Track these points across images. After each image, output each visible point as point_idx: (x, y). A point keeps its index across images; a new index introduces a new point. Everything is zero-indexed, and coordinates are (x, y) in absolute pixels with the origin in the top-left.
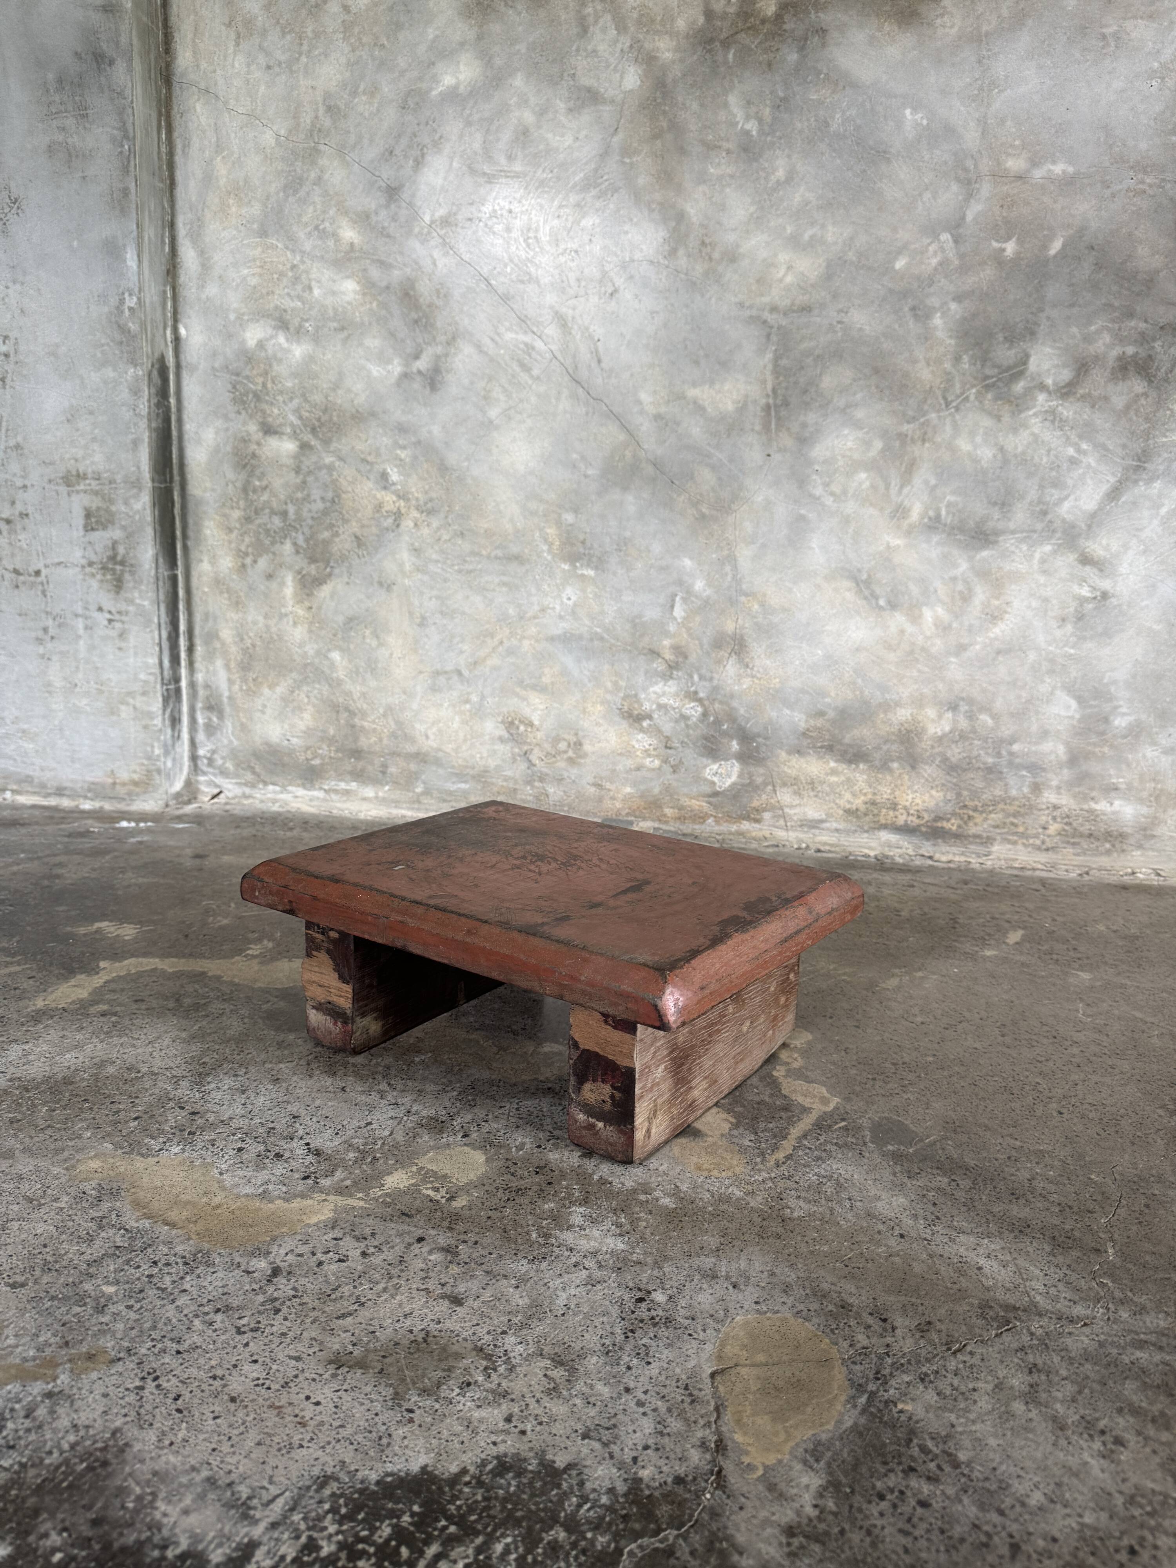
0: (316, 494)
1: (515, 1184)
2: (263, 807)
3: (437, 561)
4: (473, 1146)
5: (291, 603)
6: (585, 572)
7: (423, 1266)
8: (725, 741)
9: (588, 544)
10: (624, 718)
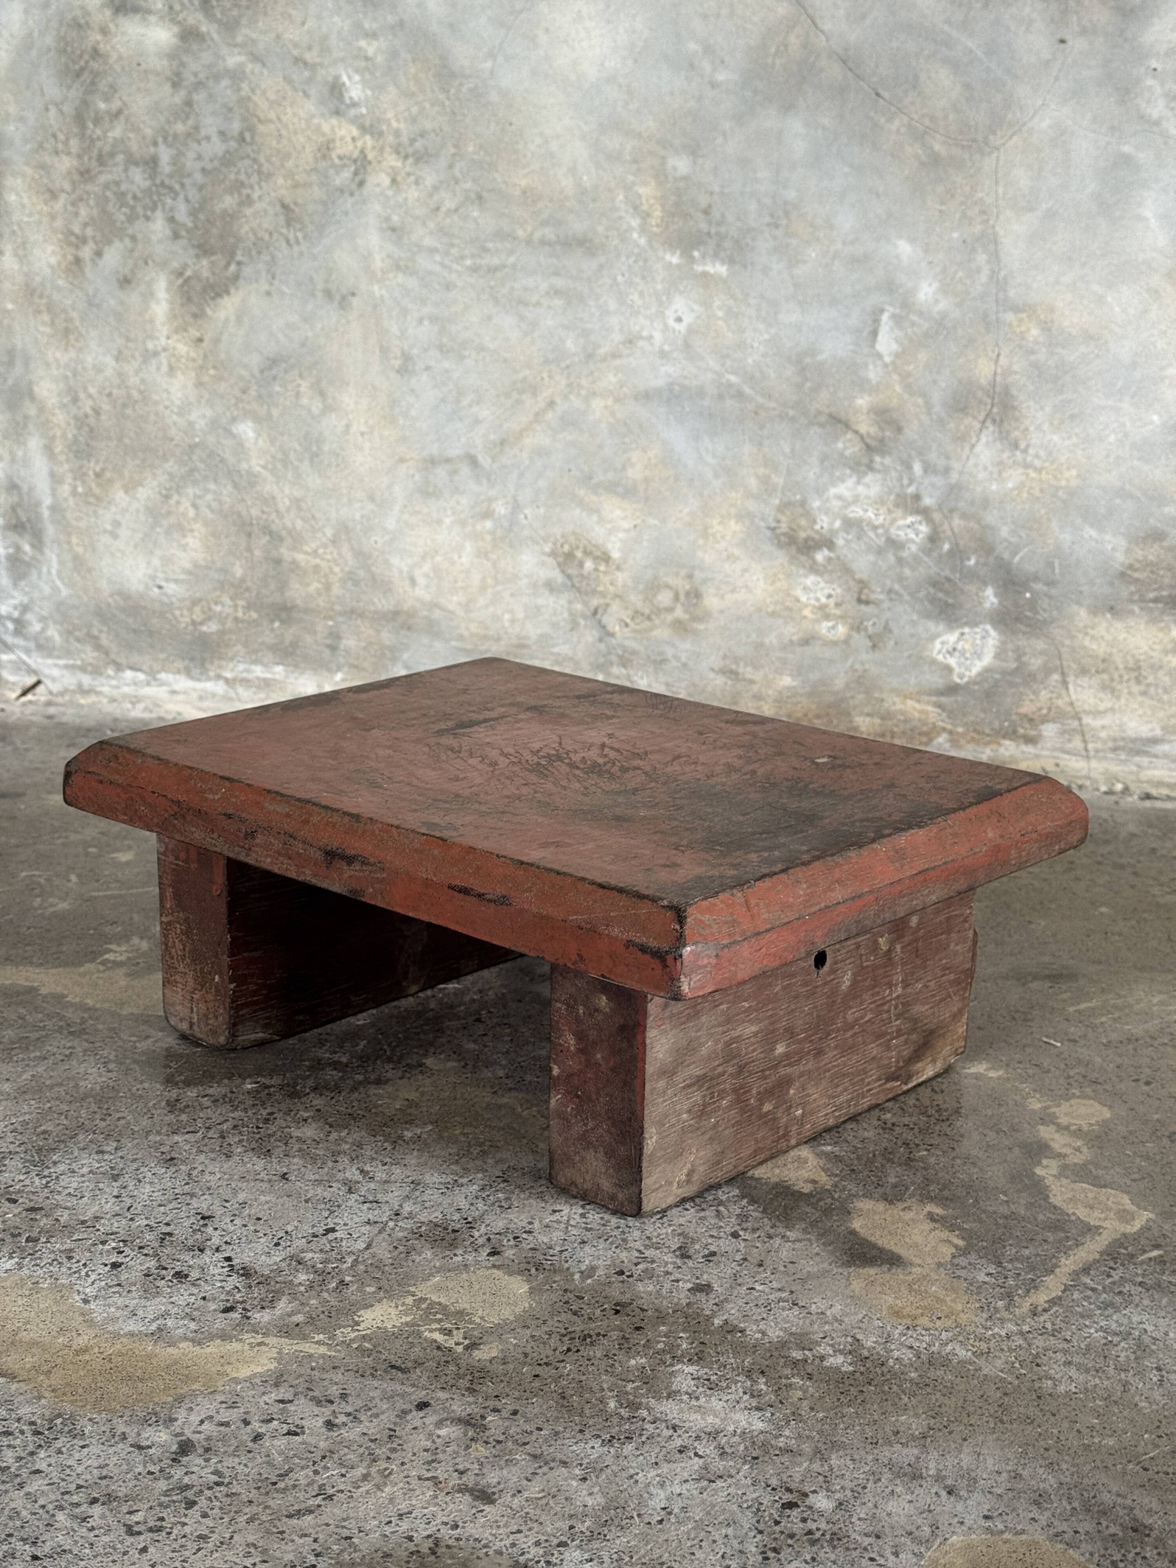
0: (210, 125)
1: (578, 1327)
2: (115, 710)
3: (433, 251)
4: (507, 1268)
5: (165, 330)
6: (710, 269)
7: (429, 1444)
8: (972, 588)
9: (716, 214)
10: (780, 545)
